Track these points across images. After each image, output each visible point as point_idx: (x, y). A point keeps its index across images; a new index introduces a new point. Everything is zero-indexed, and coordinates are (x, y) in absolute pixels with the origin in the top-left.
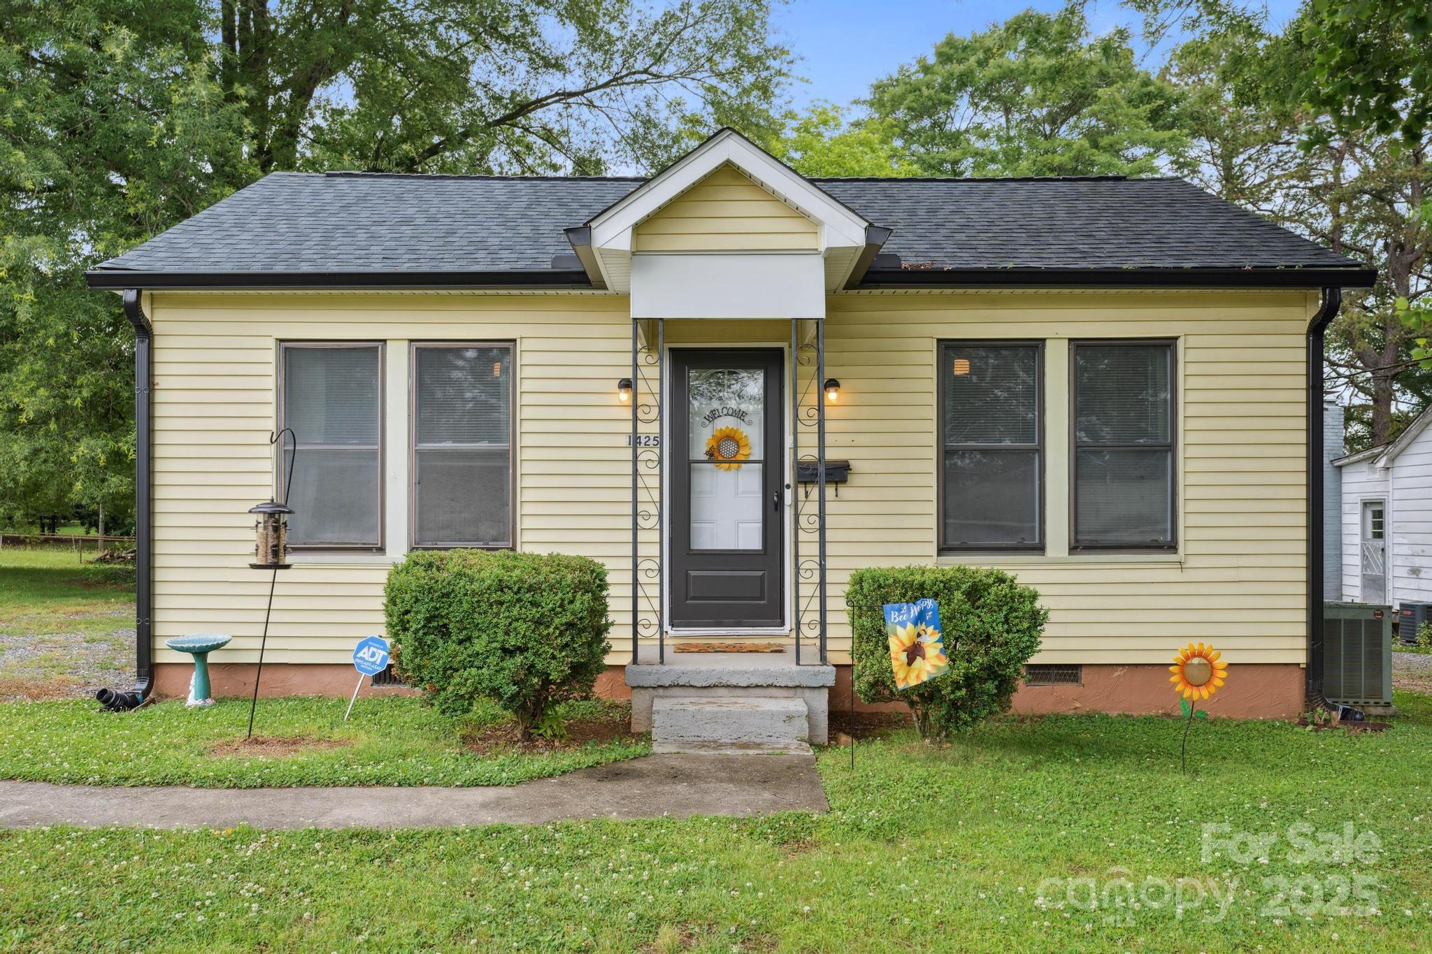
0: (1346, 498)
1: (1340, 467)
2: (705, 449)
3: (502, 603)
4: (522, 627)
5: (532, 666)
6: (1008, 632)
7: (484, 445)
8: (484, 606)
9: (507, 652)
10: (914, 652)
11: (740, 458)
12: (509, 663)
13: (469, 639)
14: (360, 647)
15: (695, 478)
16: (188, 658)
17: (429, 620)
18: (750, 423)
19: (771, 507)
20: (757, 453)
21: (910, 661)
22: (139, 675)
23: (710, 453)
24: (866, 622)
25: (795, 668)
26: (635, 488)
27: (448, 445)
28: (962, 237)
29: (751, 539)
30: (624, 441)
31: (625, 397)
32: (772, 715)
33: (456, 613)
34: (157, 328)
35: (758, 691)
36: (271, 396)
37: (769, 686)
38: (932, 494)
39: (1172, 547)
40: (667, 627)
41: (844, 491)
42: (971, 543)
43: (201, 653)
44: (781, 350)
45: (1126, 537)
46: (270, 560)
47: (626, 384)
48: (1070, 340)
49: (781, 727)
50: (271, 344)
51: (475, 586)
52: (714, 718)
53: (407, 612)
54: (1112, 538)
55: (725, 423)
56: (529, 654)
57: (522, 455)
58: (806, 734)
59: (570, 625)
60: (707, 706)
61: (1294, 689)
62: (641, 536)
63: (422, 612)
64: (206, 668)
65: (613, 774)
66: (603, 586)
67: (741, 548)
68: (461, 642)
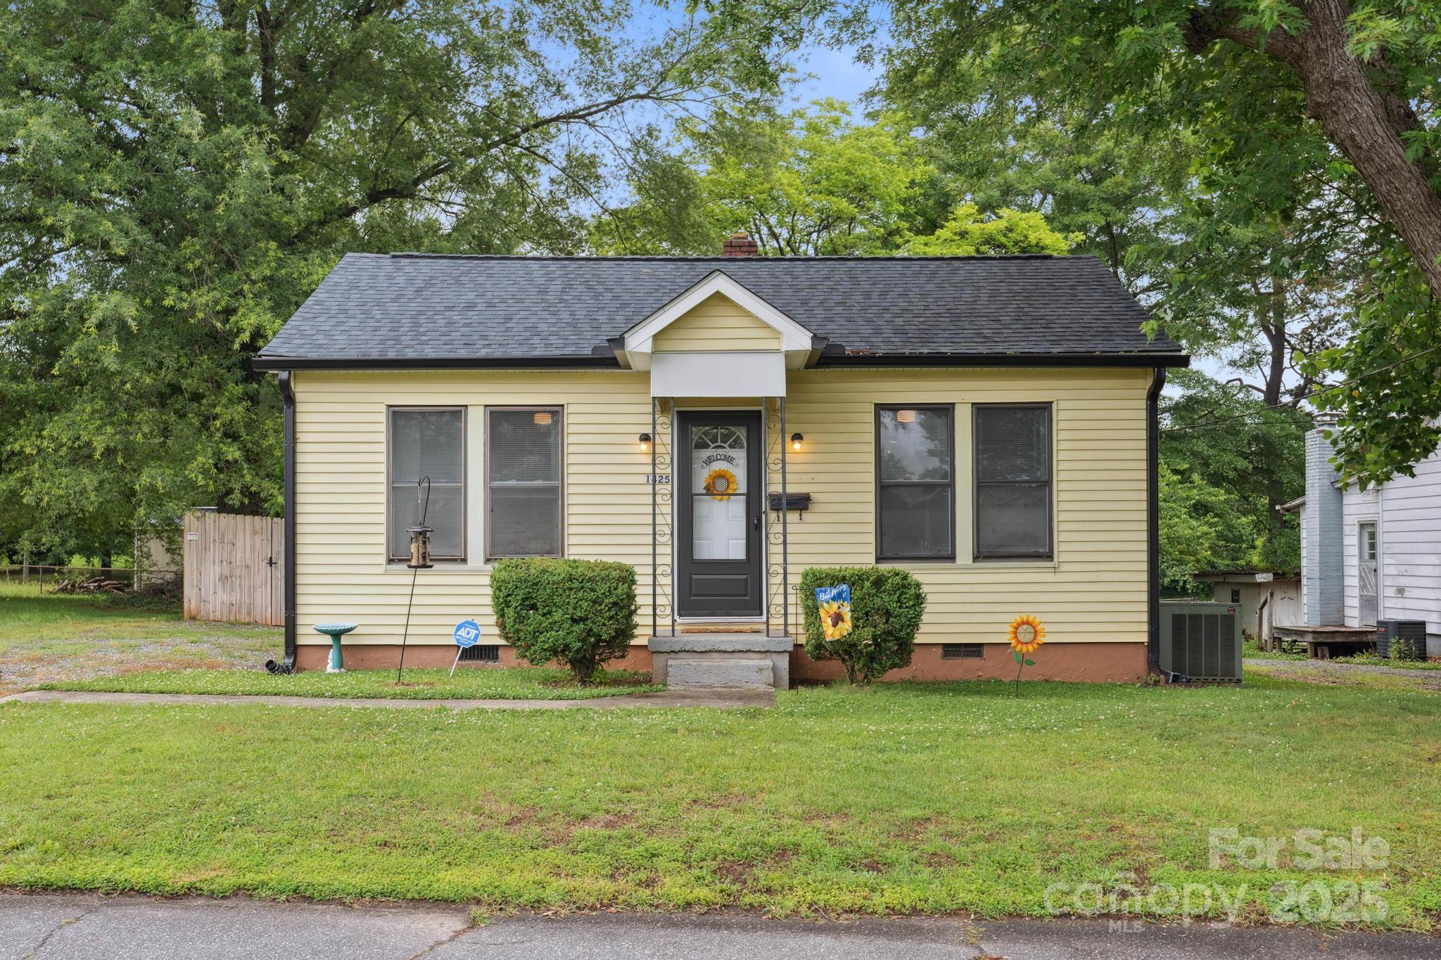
0: (1347, 520)
1: (1340, 489)
2: (704, 485)
3: (571, 589)
4: (585, 605)
5: (591, 630)
6: (900, 607)
7: (539, 483)
8: (560, 591)
9: (575, 621)
10: (838, 619)
11: (730, 491)
12: (578, 628)
13: (550, 613)
14: (459, 627)
15: (696, 505)
16: (328, 640)
17: (524, 600)
18: (737, 466)
19: (753, 528)
20: (743, 488)
21: (835, 625)
22: (287, 653)
23: (707, 488)
24: (810, 603)
25: (765, 638)
26: (654, 514)
27: (512, 483)
28: (899, 321)
29: (737, 551)
30: (643, 479)
31: (644, 447)
32: (749, 667)
33: (543, 594)
34: (299, 397)
35: (740, 655)
36: (383, 448)
37: (748, 651)
38: (871, 518)
39: (1050, 557)
40: (676, 617)
41: (806, 515)
42: (901, 554)
43: (337, 635)
44: (759, 412)
45: (1015, 550)
46: (421, 562)
47: (645, 438)
48: (973, 404)
49: (755, 676)
50: (384, 409)
51: (555, 578)
52: (709, 670)
53: (508, 595)
54: (1004, 550)
55: (719, 466)
56: (589, 623)
57: (569, 490)
58: (771, 681)
59: (615, 604)
60: (706, 663)
61: (1140, 661)
62: (659, 550)
63: (521, 594)
64: (342, 649)
65: (645, 696)
66: (633, 582)
67: (731, 557)
68: (544, 615)
